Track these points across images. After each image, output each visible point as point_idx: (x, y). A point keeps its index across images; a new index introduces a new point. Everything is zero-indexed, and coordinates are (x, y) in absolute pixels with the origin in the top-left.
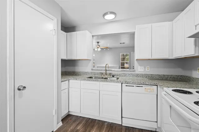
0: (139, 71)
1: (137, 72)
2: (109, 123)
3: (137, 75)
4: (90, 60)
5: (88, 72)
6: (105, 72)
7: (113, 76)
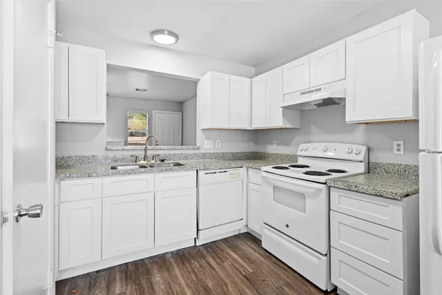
0: (206, 147)
1: (202, 151)
2: (172, 253)
3: (204, 156)
4: (104, 124)
5: (94, 156)
6: (143, 152)
7: (163, 161)
